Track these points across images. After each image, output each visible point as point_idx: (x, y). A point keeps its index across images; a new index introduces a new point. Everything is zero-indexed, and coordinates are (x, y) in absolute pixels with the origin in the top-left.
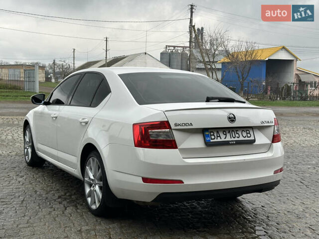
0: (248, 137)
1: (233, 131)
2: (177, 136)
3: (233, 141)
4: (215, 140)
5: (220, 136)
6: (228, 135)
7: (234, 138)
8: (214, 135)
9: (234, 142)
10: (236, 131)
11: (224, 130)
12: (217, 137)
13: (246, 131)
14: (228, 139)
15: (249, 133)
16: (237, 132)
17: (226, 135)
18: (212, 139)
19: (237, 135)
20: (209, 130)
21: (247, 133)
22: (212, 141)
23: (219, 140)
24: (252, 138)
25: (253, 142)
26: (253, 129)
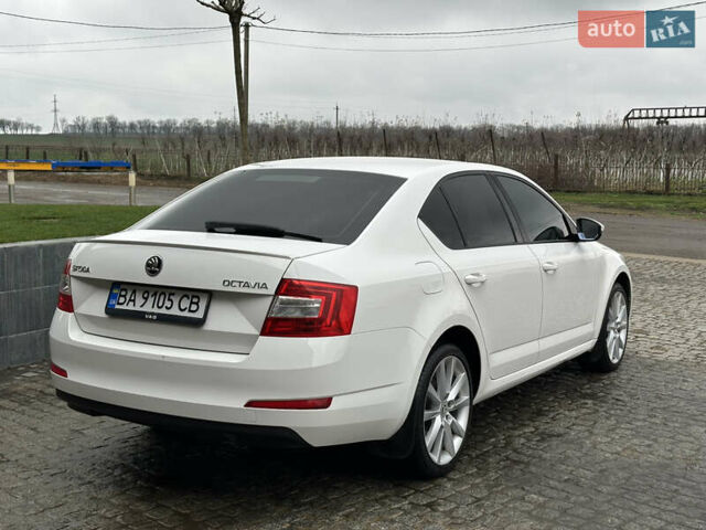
0: (190, 311)
1: (163, 293)
2: (76, 289)
3: (153, 314)
4: (124, 307)
5: (134, 301)
6: (151, 300)
7: (159, 307)
8: (124, 296)
9: (155, 317)
10: (170, 295)
11: (147, 289)
12: (130, 300)
13: (193, 297)
14: (148, 308)
15: (197, 304)
16: (172, 297)
17: (146, 299)
18: (119, 304)
19: (168, 304)
20: (122, 287)
21: (192, 303)
22: (117, 307)
23: (130, 307)
24: (199, 315)
25: (199, 323)
26: (211, 295)
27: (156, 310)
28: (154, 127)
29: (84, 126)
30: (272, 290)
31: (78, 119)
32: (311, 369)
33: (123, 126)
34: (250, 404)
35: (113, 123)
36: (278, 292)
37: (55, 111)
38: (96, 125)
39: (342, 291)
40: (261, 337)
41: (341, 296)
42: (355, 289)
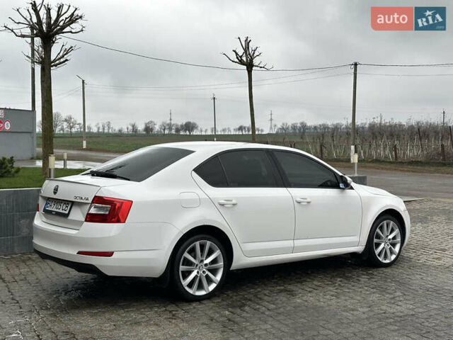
0: (65, 210)
4: (48, 209)
5: (51, 206)
7: (57, 208)
8: (49, 204)
9: (55, 213)
10: (61, 203)
13: (67, 204)
14: (54, 209)
15: (68, 207)
17: (54, 205)
19: (59, 207)
20: (50, 200)
21: (66, 206)
24: (67, 212)
25: (66, 216)
26: (73, 203)
27: (56, 210)
28: (328, 128)
29: (288, 128)
30: (90, 201)
31: (283, 124)
32: (110, 237)
33: (310, 128)
34: (79, 253)
35: (304, 126)
36: (93, 202)
37: (271, 120)
38: (294, 127)
39: (123, 203)
40: (85, 223)
41: (121, 205)
42: (131, 202)
